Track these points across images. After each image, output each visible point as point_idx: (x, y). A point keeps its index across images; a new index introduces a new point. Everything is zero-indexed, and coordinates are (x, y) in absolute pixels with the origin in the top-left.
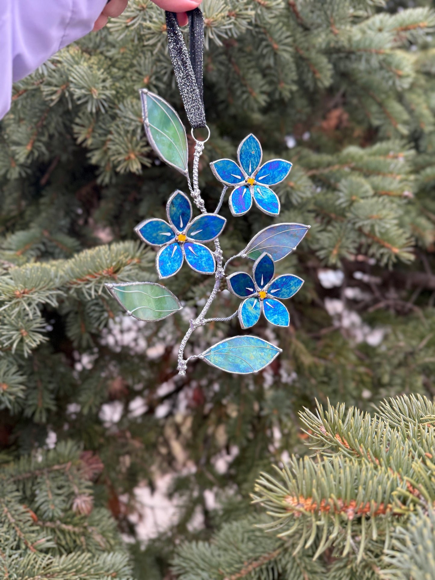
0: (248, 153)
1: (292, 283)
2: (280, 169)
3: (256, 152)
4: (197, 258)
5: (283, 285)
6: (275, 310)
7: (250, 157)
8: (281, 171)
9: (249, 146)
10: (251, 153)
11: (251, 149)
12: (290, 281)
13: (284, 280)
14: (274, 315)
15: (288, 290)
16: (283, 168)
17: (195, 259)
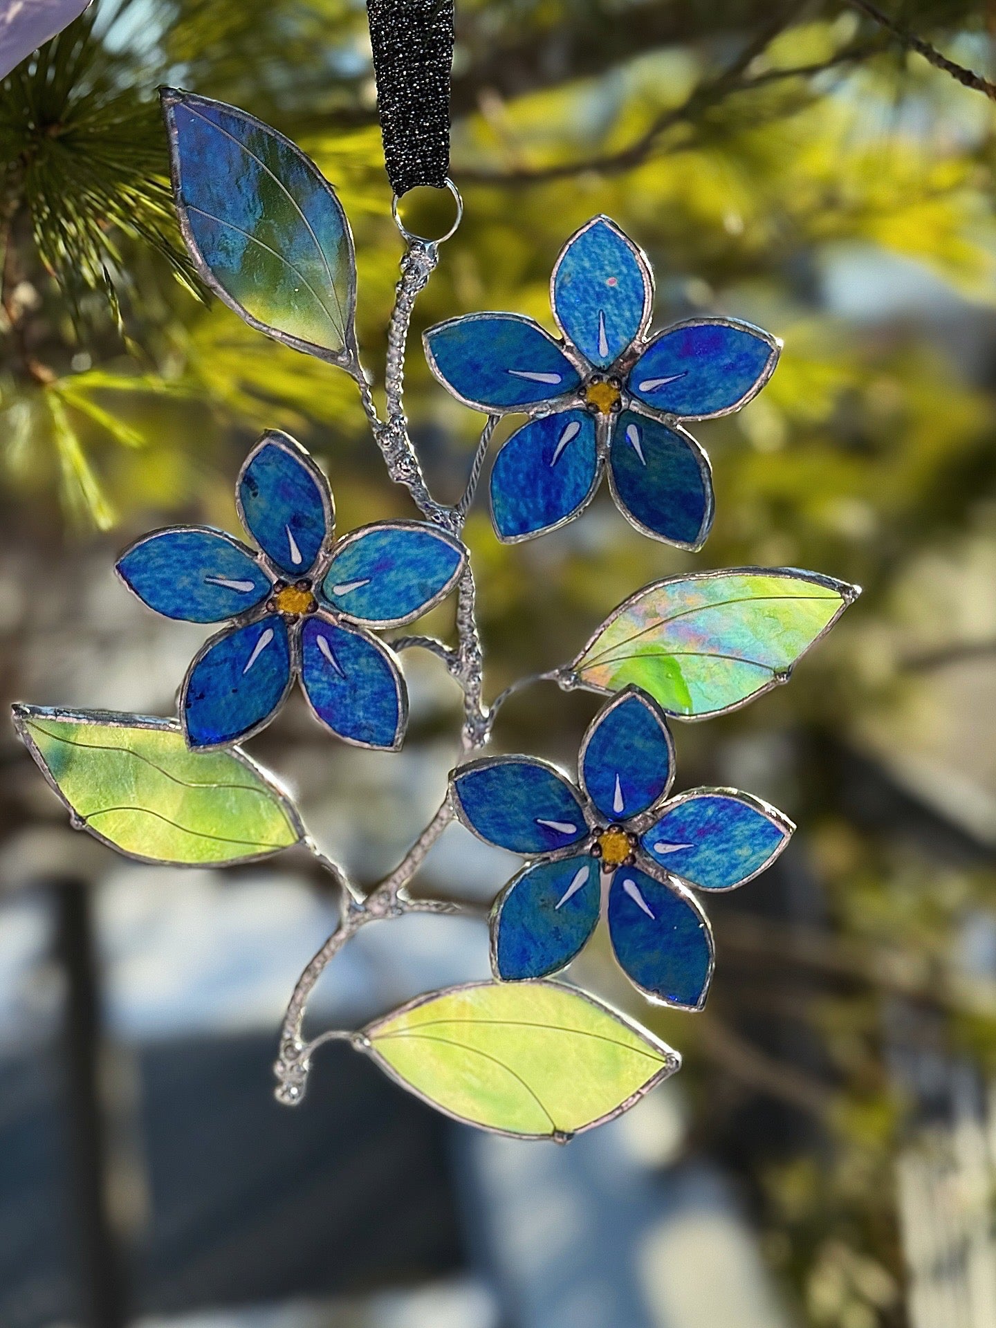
0: (590, 282)
1: (741, 829)
2: (728, 361)
3: (623, 282)
4: (343, 683)
5: (702, 833)
6: (660, 930)
7: (599, 297)
8: (731, 367)
9: (591, 260)
10: (601, 285)
11: (602, 269)
12: (731, 819)
13: (710, 812)
14: (650, 947)
15: (724, 858)
16: (740, 358)
17: (333, 686)
